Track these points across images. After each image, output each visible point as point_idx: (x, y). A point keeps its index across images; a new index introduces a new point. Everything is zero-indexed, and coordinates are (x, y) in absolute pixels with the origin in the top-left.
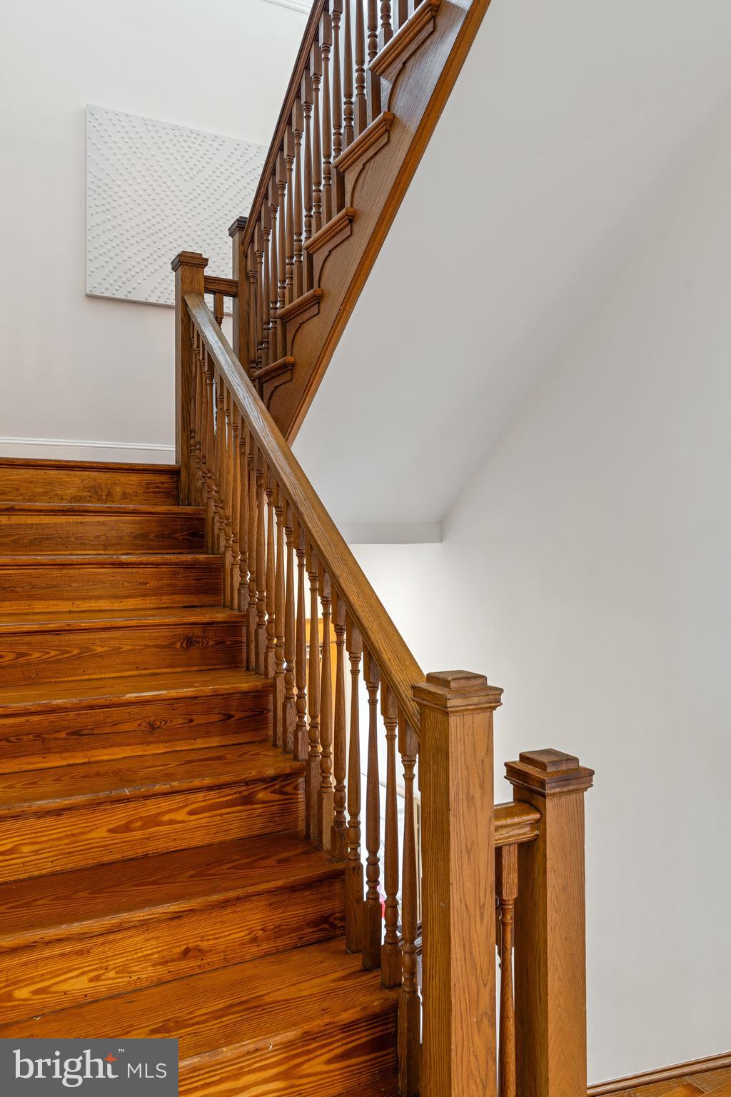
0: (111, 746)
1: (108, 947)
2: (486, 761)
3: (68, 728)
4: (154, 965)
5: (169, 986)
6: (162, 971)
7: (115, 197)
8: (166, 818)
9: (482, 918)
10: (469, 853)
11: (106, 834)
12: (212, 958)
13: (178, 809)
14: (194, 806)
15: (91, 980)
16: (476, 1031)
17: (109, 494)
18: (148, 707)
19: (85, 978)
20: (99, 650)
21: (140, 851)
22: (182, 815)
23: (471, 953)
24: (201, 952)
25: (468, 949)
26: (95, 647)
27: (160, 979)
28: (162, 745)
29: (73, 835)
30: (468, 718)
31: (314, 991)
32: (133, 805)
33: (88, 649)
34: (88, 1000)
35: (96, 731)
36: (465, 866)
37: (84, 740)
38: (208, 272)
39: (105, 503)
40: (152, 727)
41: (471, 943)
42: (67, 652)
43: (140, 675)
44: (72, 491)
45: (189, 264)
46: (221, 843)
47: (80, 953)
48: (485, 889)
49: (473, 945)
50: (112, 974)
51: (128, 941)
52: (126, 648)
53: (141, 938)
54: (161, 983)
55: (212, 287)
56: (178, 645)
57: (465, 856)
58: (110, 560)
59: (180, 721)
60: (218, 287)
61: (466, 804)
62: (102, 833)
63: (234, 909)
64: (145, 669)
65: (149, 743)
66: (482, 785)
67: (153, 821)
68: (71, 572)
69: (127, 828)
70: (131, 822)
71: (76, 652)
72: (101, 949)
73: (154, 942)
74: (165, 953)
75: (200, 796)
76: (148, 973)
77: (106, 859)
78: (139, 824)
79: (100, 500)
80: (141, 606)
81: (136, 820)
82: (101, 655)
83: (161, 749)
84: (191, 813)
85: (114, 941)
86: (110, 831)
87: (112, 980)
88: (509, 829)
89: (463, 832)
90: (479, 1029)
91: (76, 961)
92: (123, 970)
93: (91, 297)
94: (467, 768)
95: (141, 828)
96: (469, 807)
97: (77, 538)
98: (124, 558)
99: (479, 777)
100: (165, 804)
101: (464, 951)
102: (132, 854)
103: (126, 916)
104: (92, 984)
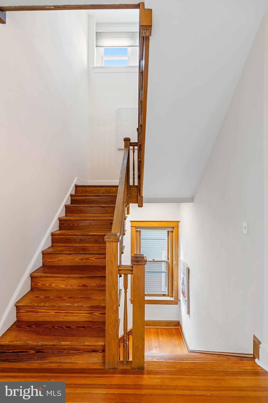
0: (88, 243)
1: (68, 280)
2: (116, 254)
3: (80, 239)
4: (77, 286)
5: (79, 291)
6: (78, 288)
7: (124, 127)
8: (90, 259)
9: (114, 289)
10: (111, 274)
11: (78, 260)
12: (89, 288)
13: (93, 257)
14: (96, 257)
15: (65, 286)
16: (112, 314)
17: (110, 192)
18: (95, 236)
19: (64, 285)
20: (93, 224)
21: (85, 265)
22: (93, 259)
23: (111, 296)
24: (86, 286)
25: (110, 295)
26: (92, 224)
27: (78, 289)
28: (98, 244)
29: (72, 259)
30: (111, 243)
31: (101, 299)
32: (84, 255)
33: (90, 224)
34: (65, 289)
35: (85, 240)
36: (110, 276)
37: (83, 241)
38: (131, 142)
39: (109, 194)
40: (96, 241)
41: (111, 294)
42: (87, 224)
43: (101, 230)
44: (102, 192)
45: (127, 140)
46: (102, 266)
47: (63, 280)
48: (115, 283)
49: (112, 295)
50: (69, 286)
51: (72, 280)
52: (98, 224)
53: (74, 280)
54: (78, 290)
55: (132, 145)
56: (109, 224)
57: (110, 274)
58: (100, 206)
59: (102, 240)
60: (134, 144)
61: (110, 262)
62: (78, 259)
63: (93, 279)
64: (102, 229)
65: (95, 244)
66: (115, 259)
67: (87, 259)
68: (93, 208)
69: (82, 259)
70: (83, 258)
71: (88, 224)
72: (67, 281)
73: (77, 282)
74: (79, 284)
75: (97, 255)
76: (76, 287)
77: (78, 265)
78: (85, 259)
79: (108, 193)
80: (107, 216)
81: (84, 258)
82: (93, 225)
83: (98, 245)
84: (95, 259)
85: (69, 280)
86: (79, 259)
87: (69, 287)
88: (125, 271)
89: (109, 268)
90: (113, 314)
91: (62, 282)
92: (71, 285)
93: (119, 149)
94: (111, 254)
95: (85, 260)
96: (111, 263)
97: (99, 201)
98: (103, 206)
99: (114, 257)
100: (90, 256)
101: (109, 295)
102: (83, 265)
103: (70, 275)
104: (65, 287)
